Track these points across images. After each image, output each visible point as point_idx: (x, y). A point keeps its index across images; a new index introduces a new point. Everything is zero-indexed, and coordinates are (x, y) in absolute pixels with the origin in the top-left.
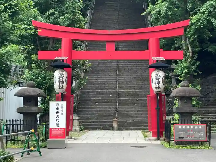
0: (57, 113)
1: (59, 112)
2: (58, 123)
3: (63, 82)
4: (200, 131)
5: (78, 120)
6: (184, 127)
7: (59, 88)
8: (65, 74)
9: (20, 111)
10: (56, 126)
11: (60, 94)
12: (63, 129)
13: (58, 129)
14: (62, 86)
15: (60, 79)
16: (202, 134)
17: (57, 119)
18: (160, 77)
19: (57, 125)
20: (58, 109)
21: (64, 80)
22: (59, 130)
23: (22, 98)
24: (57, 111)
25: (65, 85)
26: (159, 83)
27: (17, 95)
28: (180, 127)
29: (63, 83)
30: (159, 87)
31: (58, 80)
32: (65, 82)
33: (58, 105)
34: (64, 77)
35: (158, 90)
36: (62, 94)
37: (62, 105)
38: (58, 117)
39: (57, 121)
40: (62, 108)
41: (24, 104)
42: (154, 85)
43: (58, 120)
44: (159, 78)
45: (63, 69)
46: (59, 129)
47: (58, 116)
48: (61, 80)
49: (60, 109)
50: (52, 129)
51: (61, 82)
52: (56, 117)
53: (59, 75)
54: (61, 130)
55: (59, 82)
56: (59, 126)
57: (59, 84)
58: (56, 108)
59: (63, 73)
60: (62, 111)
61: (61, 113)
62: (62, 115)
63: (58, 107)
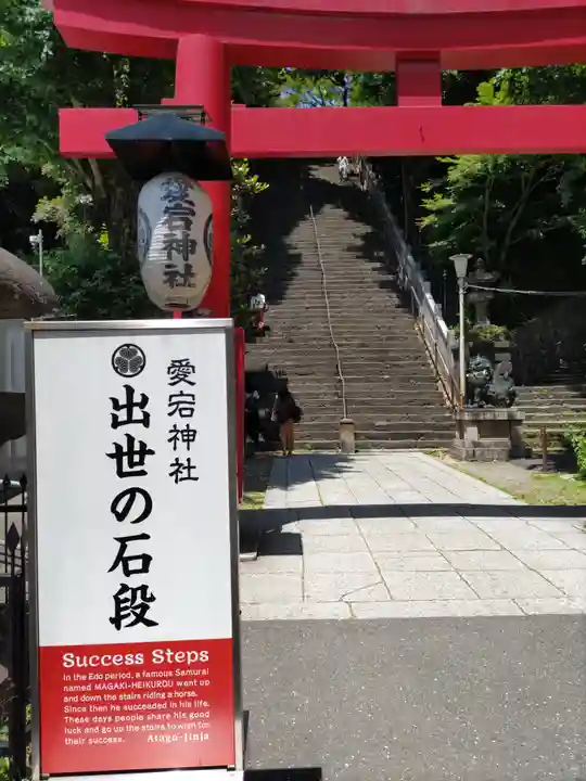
0: (130, 457)
1: (145, 451)
2: (135, 581)
3: (188, 247)
12: (204, 656)
13: (146, 648)
14: (188, 267)
15: (171, 228)
17: (127, 528)
19: (132, 605)
20: (137, 414)
21: (197, 233)
22: (148, 666)
24: (119, 438)
25: (201, 262)
29: (193, 252)
32: (201, 248)
33: (128, 361)
34: (193, 214)
37: (180, 370)
38: (139, 505)
39: (122, 559)
40: (182, 406)
43: (133, 548)
46: (157, 656)
47: (132, 492)
48: (179, 235)
49: (158, 407)
50: (68, 660)
51: (177, 241)
52: (120, 508)
53: (166, 203)
54: (184, 666)
55: (165, 242)
56: (150, 623)
57: (169, 256)
58: (115, 401)
59: (190, 191)
60: (189, 435)
61: (177, 463)
62: (189, 478)
63: (140, 384)
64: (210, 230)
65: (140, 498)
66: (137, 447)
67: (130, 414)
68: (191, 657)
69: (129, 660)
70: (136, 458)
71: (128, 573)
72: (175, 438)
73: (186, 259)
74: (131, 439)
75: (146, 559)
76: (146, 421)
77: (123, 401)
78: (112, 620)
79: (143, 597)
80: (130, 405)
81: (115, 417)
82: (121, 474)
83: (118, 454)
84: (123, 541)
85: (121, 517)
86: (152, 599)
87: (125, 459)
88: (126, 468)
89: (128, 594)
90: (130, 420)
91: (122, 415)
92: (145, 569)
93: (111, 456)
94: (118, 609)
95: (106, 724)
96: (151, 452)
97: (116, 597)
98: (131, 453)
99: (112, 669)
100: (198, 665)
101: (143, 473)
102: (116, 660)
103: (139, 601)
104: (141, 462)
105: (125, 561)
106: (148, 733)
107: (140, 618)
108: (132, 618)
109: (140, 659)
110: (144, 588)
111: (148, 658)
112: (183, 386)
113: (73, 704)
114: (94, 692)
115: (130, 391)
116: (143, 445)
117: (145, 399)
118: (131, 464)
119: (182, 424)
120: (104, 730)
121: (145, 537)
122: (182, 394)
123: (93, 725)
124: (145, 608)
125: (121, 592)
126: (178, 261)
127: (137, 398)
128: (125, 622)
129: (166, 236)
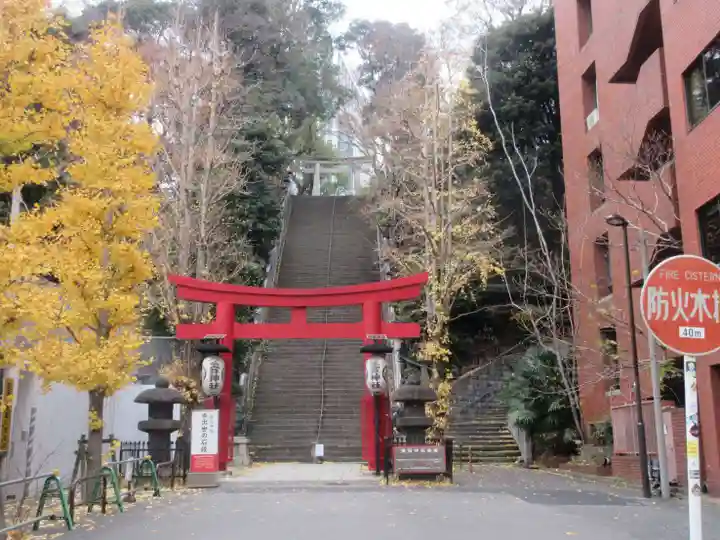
1: (206, 428)
3: (216, 378)
4: (435, 456)
5: (248, 444)
6: (410, 451)
7: (211, 387)
8: (221, 364)
9: (143, 426)
10: (202, 451)
11: (212, 398)
12: (213, 456)
14: (216, 384)
15: (212, 372)
16: (436, 461)
18: (379, 368)
20: (205, 423)
21: (219, 374)
23: (147, 405)
24: (203, 426)
25: (220, 382)
26: (377, 378)
27: (139, 400)
28: (404, 451)
30: (378, 385)
31: (208, 374)
32: (220, 378)
33: (205, 415)
34: (219, 368)
35: (377, 390)
36: (216, 397)
40: (212, 422)
41: (150, 414)
42: (369, 381)
45: (218, 355)
46: (207, 456)
48: (214, 375)
49: (208, 422)
50: (195, 457)
52: (203, 436)
53: (211, 365)
56: (206, 452)
57: (211, 381)
58: (203, 421)
59: (218, 362)
60: (212, 426)
61: (210, 430)
62: (212, 432)
63: (206, 419)
64: (223, 373)
69: (203, 456)
75: (206, 443)
93: (202, 429)
95: (200, 465)
99: (201, 458)
101: (206, 431)
105: (203, 443)
112: (212, 419)
113: (195, 463)
121: (206, 440)
124: (206, 449)
125: (202, 447)
126: (214, 382)
129: (211, 375)
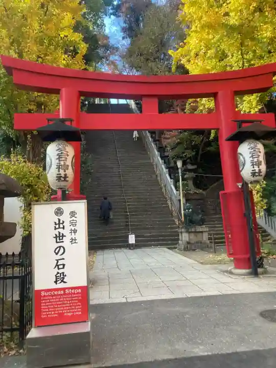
0: (59, 237)
2: (61, 271)
7: (59, 178)
8: (70, 150)
10: (56, 282)
13: (64, 289)
15: (59, 161)
17: (58, 257)
18: (260, 152)
19: (60, 278)
20: (61, 226)
21: (69, 162)
22: (65, 294)
26: (259, 163)
29: (67, 169)
30: (260, 172)
31: (55, 162)
33: (59, 212)
34: (68, 155)
35: (256, 178)
37: (73, 214)
38: (62, 250)
39: (57, 265)
40: (73, 223)
43: (60, 262)
44: (259, 154)
46: (67, 291)
47: (60, 247)
51: (62, 165)
52: (56, 252)
53: (58, 152)
54: (74, 294)
55: (57, 166)
56: (65, 282)
57: (59, 171)
58: (55, 223)
59: (66, 148)
60: (75, 231)
61: (72, 239)
62: (75, 243)
63: (62, 218)
64: (74, 161)
65: (62, 249)
66: (61, 235)
67: (59, 226)
68: (76, 291)
69: (59, 293)
70: (61, 238)
71: (59, 269)
72: (71, 232)
73: (65, 171)
74: (59, 233)
75: (64, 265)
76: (63, 228)
77: (57, 223)
78: (55, 282)
79: (63, 275)
80: (59, 224)
81: (55, 227)
82: (57, 242)
83: (56, 237)
84: (57, 261)
85: (57, 254)
86: (65, 276)
87: (58, 238)
88: (58, 241)
89: (59, 275)
90: (59, 228)
91: (57, 226)
92: (63, 268)
93: (54, 237)
94: (56, 279)
95: (53, 311)
96: (65, 236)
97: (56, 276)
98: (59, 236)
99: (55, 295)
100: (78, 293)
101: (63, 242)
102: (56, 293)
103: (62, 276)
104: (62, 239)
105: (58, 266)
106: (64, 313)
107: (62, 281)
108: (60, 281)
109: (62, 292)
110: (63, 273)
111: (64, 291)
112: (73, 218)
113: (44, 306)
114: (50, 302)
115: (59, 220)
116: (63, 234)
117: (63, 222)
118: (60, 239)
119: (73, 229)
120: (52, 313)
121: (63, 259)
122: (73, 220)
123: (49, 311)
124: (63, 278)
125: (57, 274)
126: (62, 172)
127: (61, 222)
128: (58, 282)
129: (58, 163)
